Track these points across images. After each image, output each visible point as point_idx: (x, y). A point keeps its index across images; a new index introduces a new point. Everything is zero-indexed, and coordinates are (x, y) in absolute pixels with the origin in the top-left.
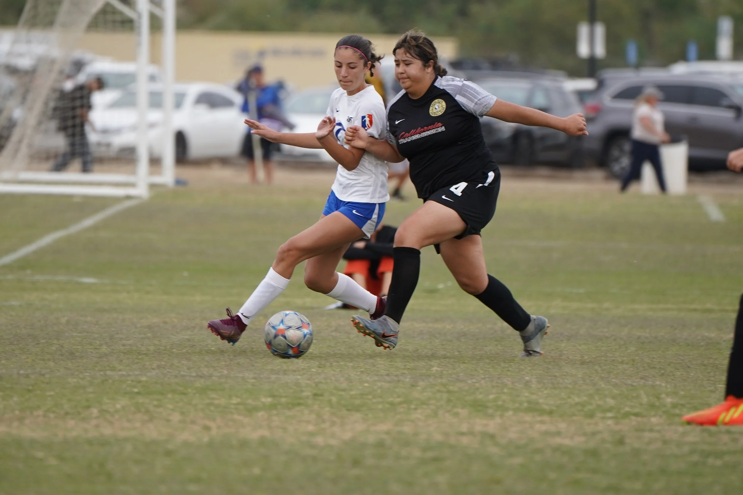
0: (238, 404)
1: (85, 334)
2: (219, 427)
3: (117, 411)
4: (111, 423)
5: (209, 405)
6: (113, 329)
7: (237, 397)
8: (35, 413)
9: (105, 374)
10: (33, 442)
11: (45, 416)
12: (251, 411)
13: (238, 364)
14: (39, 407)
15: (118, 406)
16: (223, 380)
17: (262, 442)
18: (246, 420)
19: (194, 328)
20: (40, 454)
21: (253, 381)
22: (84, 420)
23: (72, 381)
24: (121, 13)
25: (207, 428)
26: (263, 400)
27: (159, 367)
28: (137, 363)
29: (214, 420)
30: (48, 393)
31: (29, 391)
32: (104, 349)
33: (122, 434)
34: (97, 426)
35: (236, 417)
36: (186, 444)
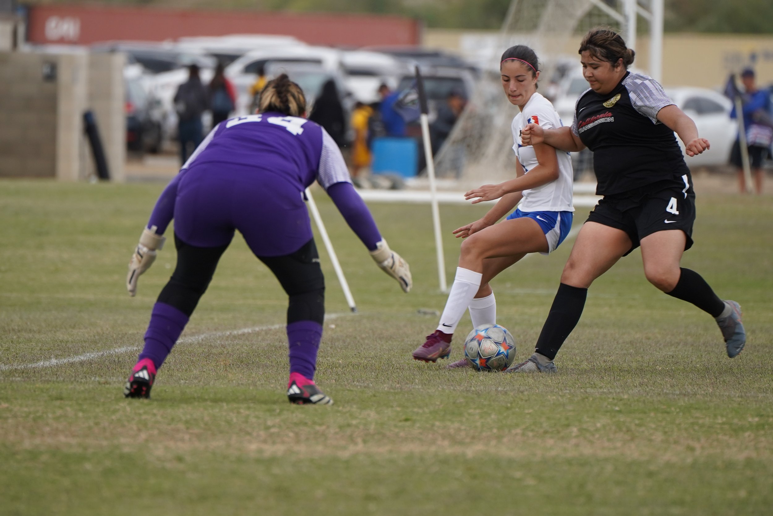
0: (723, 423)
1: (565, 350)
2: (703, 448)
3: (597, 430)
4: (591, 442)
5: (693, 424)
6: (594, 345)
7: (722, 416)
8: (514, 432)
9: (586, 392)
10: (510, 461)
11: (523, 434)
12: (737, 431)
13: (724, 381)
14: (517, 425)
15: (599, 425)
16: (708, 399)
17: (749, 463)
18: (732, 441)
19: (678, 344)
20: (518, 474)
21: (740, 399)
22: (563, 438)
23: (551, 398)
24: (608, 16)
25: (691, 449)
26: (750, 419)
27: (641, 384)
28: (618, 380)
29: (699, 440)
30: (527, 411)
31: (507, 408)
32: (585, 365)
33: (602, 454)
34: (577, 445)
35: (720, 437)
36: (669, 465)
